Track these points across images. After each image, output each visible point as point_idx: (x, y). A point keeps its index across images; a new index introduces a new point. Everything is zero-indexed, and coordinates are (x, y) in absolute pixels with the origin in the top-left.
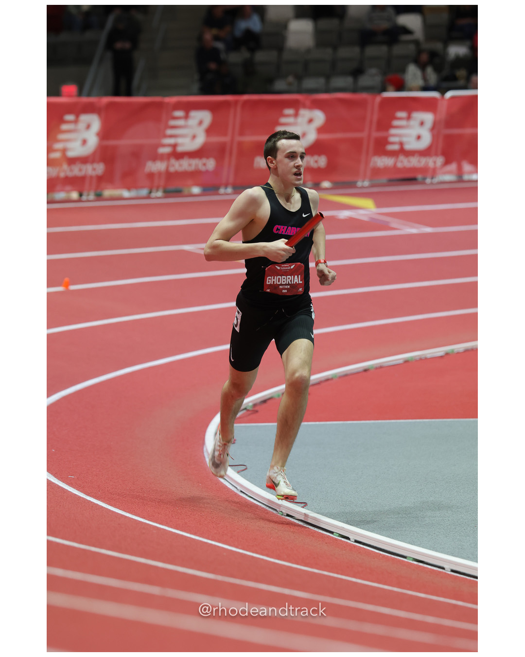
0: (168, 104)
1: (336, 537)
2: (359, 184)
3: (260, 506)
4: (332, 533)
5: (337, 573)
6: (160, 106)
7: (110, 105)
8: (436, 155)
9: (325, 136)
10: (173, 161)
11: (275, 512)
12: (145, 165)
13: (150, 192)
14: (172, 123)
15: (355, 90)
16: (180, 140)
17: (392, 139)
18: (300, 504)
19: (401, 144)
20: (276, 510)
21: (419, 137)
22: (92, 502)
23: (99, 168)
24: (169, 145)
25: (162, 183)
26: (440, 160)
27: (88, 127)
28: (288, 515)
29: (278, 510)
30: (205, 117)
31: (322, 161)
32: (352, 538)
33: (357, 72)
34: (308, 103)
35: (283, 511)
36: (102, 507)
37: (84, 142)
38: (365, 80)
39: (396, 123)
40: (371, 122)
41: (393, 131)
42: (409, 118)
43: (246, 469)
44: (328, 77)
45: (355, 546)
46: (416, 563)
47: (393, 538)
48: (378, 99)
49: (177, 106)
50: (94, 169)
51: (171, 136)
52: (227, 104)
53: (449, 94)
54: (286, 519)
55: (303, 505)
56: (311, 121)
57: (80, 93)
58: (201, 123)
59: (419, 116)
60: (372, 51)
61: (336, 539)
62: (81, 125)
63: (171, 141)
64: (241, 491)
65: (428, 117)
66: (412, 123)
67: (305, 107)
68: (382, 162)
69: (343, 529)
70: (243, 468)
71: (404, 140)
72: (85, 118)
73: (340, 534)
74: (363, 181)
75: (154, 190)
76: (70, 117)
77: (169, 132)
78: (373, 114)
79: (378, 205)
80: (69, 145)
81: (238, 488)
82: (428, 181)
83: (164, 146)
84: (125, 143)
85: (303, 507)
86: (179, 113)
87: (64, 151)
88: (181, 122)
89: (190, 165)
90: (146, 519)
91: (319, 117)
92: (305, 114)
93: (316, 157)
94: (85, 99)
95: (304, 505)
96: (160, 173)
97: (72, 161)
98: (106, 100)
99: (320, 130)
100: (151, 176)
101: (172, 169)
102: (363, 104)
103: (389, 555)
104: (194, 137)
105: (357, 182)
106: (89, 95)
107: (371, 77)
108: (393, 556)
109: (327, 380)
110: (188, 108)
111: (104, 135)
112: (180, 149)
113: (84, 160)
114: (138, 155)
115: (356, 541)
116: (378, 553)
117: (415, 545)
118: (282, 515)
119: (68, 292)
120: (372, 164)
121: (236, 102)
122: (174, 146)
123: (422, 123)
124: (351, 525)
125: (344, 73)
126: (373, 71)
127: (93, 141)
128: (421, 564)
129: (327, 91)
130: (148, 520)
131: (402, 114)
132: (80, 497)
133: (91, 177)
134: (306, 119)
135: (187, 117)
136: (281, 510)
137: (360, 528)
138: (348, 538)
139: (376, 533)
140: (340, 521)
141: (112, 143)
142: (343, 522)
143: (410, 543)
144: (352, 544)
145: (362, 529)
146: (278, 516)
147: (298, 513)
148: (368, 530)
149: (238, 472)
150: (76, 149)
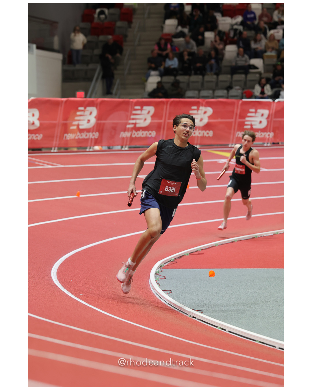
0: (132, 102)
2: (230, 146)
4: (217, 327)
6: (128, 103)
7: (102, 102)
8: (270, 132)
9: (212, 121)
10: (134, 132)
11: (186, 315)
12: (120, 134)
13: (122, 147)
14: (134, 112)
15: (227, 98)
16: (138, 121)
17: (246, 123)
18: (199, 311)
19: (251, 125)
20: (187, 314)
21: (261, 122)
22: (92, 308)
23: (96, 135)
24: (132, 124)
25: (128, 143)
26: (272, 134)
27: (91, 113)
28: (194, 317)
29: (188, 314)
30: (151, 109)
31: (211, 133)
32: (227, 330)
33: (229, 88)
34: (204, 103)
35: (191, 315)
36: (98, 311)
37: (89, 121)
38: (232, 92)
39: (249, 114)
40: (237, 114)
41: (247, 119)
42: (256, 112)
44: (214, 91)
45: (229, 334)
46: (261, 344)
47: (248, 330)
48: (240, 102)
49: (137, 104)
50: (93, 135)
51: (133, 119)
52: (163, 102)
53: (277, 100)
54: (193, 319)
55: (201, 312)
56: (205, 112)
57: (86, 97)
58: (149, 112)
59: (261, 111)
60: (236, 77)
61: (218, 330)
62: (87, 113)
63: (134, 121)
64: (169, 304)
65: (266, 112)
66: (257, 114)
67: (202, 106)
69: (222, 325)
70: (170, 292)
71: (253, 123)
72: (89, 109)
73: (221, 328)
74: (232, 144)
75: (124, 147)
76: (81, 108)
77: (132, 117)
78: (237, 110)
80: (80, 123)
81: (167, 302)
82: (265, 145)
83: (129, 124)
84: (109, 122)
85: (201, 313)
86: (138, 107)
87: (78, 125)
88: (139, 112)
89: (143, 134)
90: (121, 318)
91: (210, 111)
92: (203, 109)
93: (208, 131)
94: (88, 99)
95: (202, 312)
96: (127, 138)
97: (82, 131)
98: (100, 100)
99: (210, 117)
100: (123, 138)
101: (133, 136)
102: (233, 104)
103: (247, 339)
104: (145, 120)
105: (228, 145)
106: (90, 97)
107: (236, 91)
108: (249, 340)
109: (213, 247)
110: (143, 105)
111: (99, 118)
112: (138, 126)
113: (88, 130)
114: (115, 129)
115: (229, 332)
116: (240, 338)
117: (260, 334)
118: (190, 317)
119: (79, 198)
120: (236, 136)
121: (167, 102)
122: (135, 124)
123: (262, 115)
124: (226, 323)
125: (222, 89)
126: (238, 87)
127: (93, 121)
128: (263, 344)
129: (213, 98)
131: (253, 110)
132: (86, 306)
133: (92, 139)
134: (203, 112)
135: (141, 109)
136: (190, 314)
137: (231, 324)
138: (225, 330)
139: (240, 328)
140: (221, 321)
141: (103, 122)
142: (222, 321)
143: (257, 333)
144: (227, 333)
145: (232, 325)
146: (188, 317)
147: (199, 316)
148: (235, 326)
149: (167, 294)
150: (84, 125)
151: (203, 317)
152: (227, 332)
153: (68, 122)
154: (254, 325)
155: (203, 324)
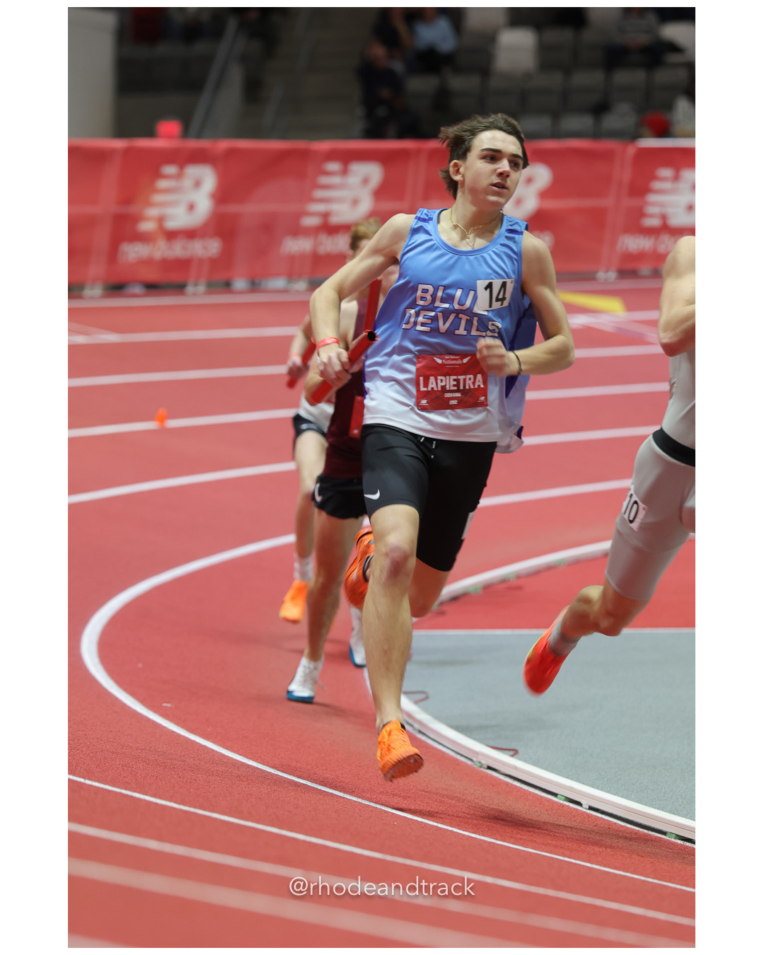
0: (317, 151)
1: (561, 802)
2: (601, 275)
3: (448, 754)
4: (555, 795)
5: (564, 855)
6: (304, 155)
7: (231, 152)
9: (553, 204)
10: (323, 237)
11: (469, 762)
12: (281, 243)
13: (289, 283)
14: (324, 180)
15: (596, 135)
17: (651, 210)
18: (507, 752)
19: (664, 217)
20: (471, 760)
21: (691, 208)
22: (197, 743)
23: (212, 247)
24: (318, 214)
25: (307, 270)
27: (197, 184)
28: (489, 768)
29: (474, 759)
30: (373, 172)
32: (586, 803)
33: (600, 109)
35: (483, 762)
36: (213, 750)
37: (191, 207)
38: (612, 121)
39: (656, 185)
40: (620, 184)
41: (652, 198)
42: (676, 178)
43: (427, 698)
44: (556, 115)
45: (589, 816)
46: (679, 842)
47: (646, 805)
48: (631, 150)
49: (332, 156)
50: (205, 248)
51: (322, 200)
52: (404, 154)
54: (487, 774)
55: (512, 753)
56: (529, 180)
57: (186, 133)
58: (366, 181)
59: (689, 175)
60: (623, 77)
61: (561, 804)
62: (187, 182)
63: (321, 208)
64: (420, 732)
66: (681, 185)
68: (634, 243)
69: (571, 789)
70: (422, 696)
71: (670, 211)
72: (193, 171)
73: (566, 798)
74: (607, 271)
75: (295, 280)
76: (170, 170)
77: (319, 194)
78: (623, 173)
79: (630, 307)
80: (169, 211)
81: (416, 726)
83: (310, 214)
84: (252, 209)
85: (512, 756)
86: (334, 166)
87: (161, 220)
88: (336, 180)
90: (278, 770)
94: (193, 144)
95: (515, 753)
96: (302, 256)
97: (172, 235)
98: (224, 144)
99: (544, 195)
100: (292, 258)
101: (320, 250)
102: (608, 156)
103: (641, 830)
104: (355, 202)
105: (596, 272)
106: (199, 136)
107: (623, 116)
108: (646, 831)
109: (550, 568)
110: (347, 158)
111: (222, 196)
112: (334, 220)
113: (190, 234)
114: (270, 230)
115: (591, 808)
117: (679, 815)
118: (481, 767)
119: (164, 431)
120: (619, 246)
121: (418, 152)
122: (326, 215)
123: (693, 187)
124: (583, 783)
125: (581, 110)
126: (624, 107)
128: (687, 844)
129: (555, 135)
130: (282, 771)
131: (666, 172)
132: (179, 735)
133: (201, 261)
135: (345, 172)
136: (479, 760)
137: (597, 788)
138: (579, 804)
139: (622, 797)
140: (568, 778)
141: (232, 208)
142: (572, 779)
143: (671, 812)
144: (585, 812)
145: (601, 790)
146: (474, 768)
147: (504, 764)
148: (609, 792)
149: (416, 702)
150: (179, 218)
151: (516, 768)
152: (585, 810)
153: (132, 209)
154: (663, 790)
155: (516, 787)
